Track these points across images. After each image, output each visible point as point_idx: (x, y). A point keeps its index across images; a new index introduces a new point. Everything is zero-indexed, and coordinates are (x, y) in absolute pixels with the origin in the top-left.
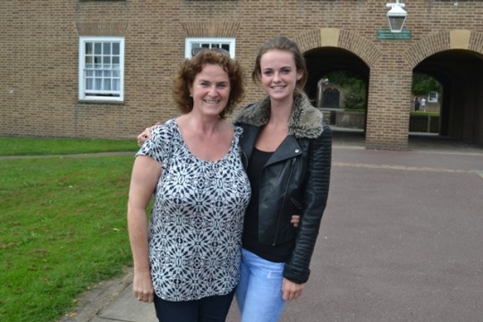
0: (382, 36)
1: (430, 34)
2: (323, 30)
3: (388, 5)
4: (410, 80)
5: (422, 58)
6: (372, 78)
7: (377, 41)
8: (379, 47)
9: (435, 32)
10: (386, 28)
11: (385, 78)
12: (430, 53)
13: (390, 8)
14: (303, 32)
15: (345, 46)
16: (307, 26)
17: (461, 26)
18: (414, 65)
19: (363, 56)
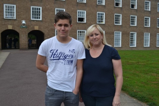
0: (21, 27)
1: (31, 27)
2: (8, 26)
3: (22, 21)
4: (27, 36)
5: (29, 32)
6: (20, 36)
7: (20, 28)
8: (21, 29)
9: (32, 27)
10: (22, 25)
11: (22, 36)
12: (31, 30)
13: (22, 22)
14: (4, 26)
15: (14, 29)
16: (5, 25)
17: (36, 25)
18: (28, 33)
19: (17, 31)
